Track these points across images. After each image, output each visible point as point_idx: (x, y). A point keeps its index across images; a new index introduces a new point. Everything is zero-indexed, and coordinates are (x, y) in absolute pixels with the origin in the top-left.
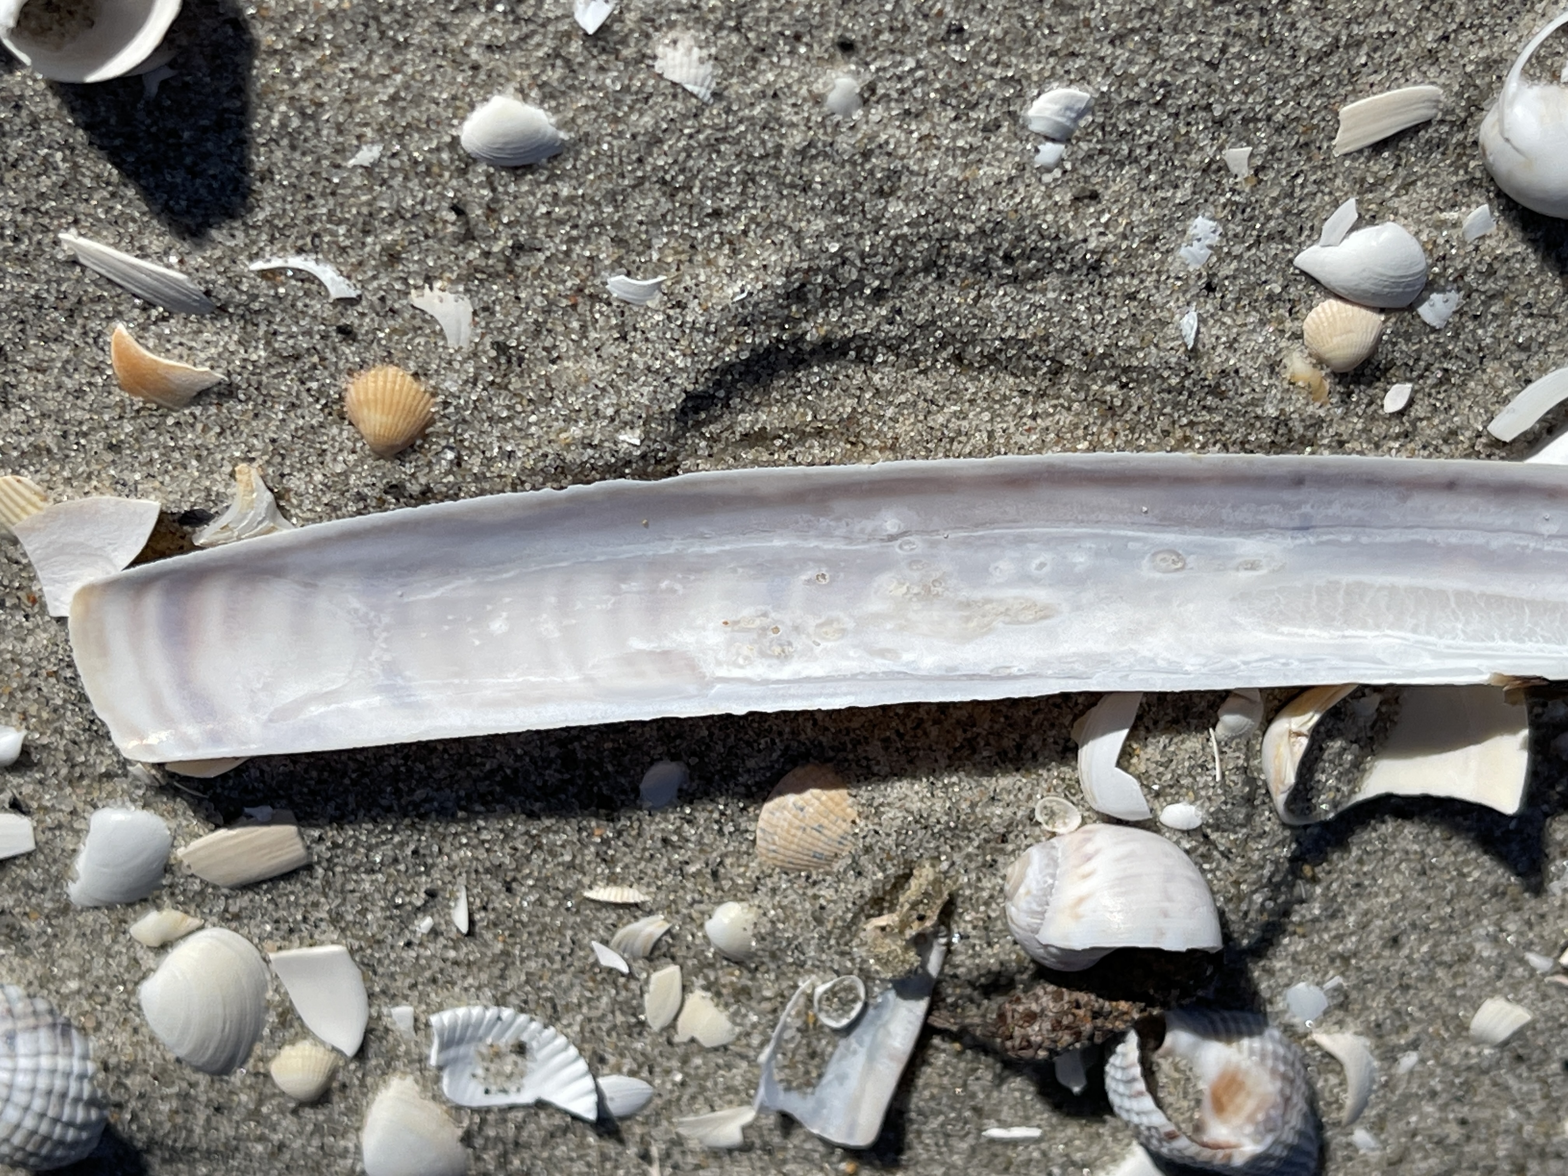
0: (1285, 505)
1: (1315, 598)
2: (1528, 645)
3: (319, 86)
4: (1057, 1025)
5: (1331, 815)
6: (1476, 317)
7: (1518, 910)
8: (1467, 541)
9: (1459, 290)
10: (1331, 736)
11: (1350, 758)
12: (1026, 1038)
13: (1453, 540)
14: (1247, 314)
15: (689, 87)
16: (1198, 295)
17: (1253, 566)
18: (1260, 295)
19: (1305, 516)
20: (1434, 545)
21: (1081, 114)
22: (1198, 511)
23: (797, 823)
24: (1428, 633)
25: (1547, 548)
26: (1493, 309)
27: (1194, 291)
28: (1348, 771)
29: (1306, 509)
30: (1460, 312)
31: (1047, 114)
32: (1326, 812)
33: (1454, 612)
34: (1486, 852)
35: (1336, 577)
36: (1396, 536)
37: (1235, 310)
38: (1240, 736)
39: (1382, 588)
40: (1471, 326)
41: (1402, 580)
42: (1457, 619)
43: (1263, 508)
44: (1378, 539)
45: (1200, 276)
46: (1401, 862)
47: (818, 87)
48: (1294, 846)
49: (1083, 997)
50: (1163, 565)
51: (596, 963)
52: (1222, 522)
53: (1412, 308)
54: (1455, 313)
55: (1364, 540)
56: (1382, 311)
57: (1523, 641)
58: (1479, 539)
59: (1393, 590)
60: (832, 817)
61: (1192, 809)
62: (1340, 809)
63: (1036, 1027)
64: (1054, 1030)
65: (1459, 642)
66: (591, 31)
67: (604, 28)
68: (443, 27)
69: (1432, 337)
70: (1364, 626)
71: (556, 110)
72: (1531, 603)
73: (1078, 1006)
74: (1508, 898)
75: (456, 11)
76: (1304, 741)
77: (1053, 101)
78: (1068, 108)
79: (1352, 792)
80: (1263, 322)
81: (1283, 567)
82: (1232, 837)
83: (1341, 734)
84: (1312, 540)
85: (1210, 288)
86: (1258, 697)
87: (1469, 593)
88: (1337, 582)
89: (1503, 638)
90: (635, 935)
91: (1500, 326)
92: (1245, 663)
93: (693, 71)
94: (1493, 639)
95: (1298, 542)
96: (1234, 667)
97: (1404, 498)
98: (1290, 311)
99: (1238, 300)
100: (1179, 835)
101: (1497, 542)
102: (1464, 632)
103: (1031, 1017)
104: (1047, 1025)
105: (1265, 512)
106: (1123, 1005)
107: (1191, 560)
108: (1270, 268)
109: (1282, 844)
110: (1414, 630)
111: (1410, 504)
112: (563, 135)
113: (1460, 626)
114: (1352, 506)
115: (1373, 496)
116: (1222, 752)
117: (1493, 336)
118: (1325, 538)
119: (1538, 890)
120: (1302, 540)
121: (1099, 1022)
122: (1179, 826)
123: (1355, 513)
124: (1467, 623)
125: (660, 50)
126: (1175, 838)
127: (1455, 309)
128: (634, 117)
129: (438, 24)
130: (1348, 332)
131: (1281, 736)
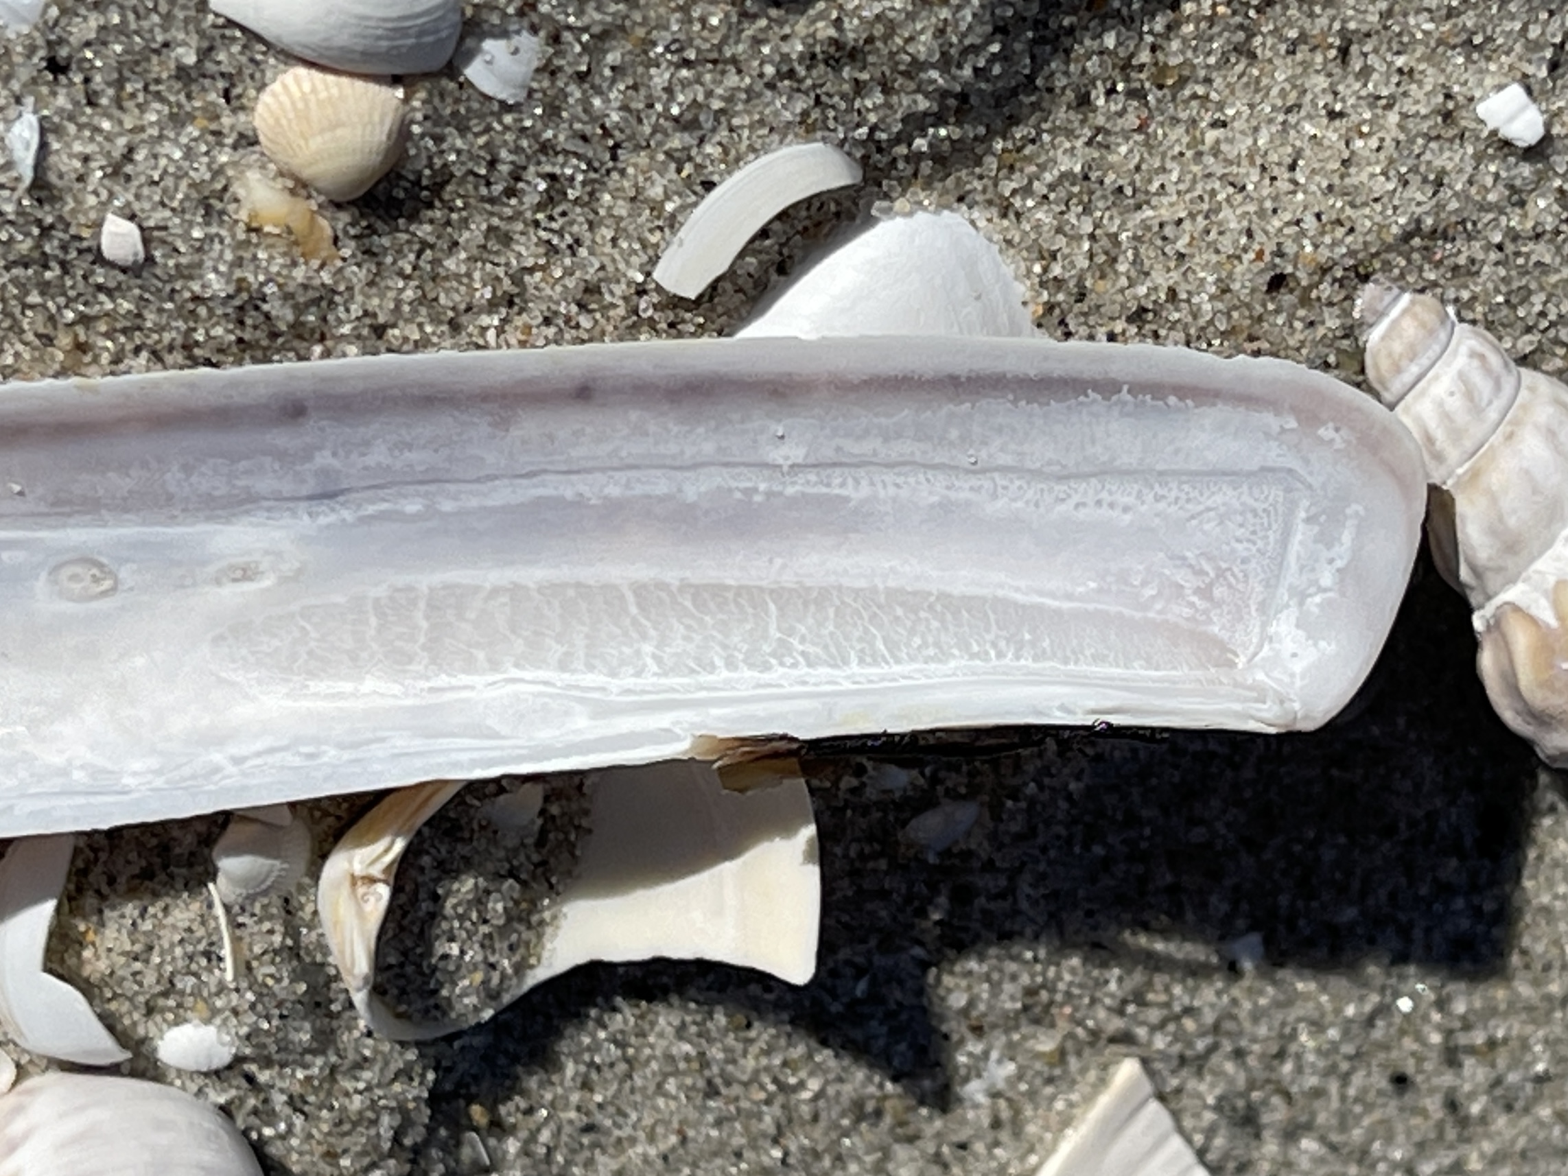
0: (281, 455)
1: (373, 621)
2: (778, 673)
5: (488, 1014)
6: (581, 77)
7: (911, 1139)
8: (639, 490)
9: (534, 30)
10: (449, 870)
11: (500, 907)
13: (614, 491)
14: (142, 108)
16: (34, 81)
17: (246, 573)
18: (159, 68)
19: (324, 472)
20: (580, 503)
22: (120, 483)
24: (591, 668)
25: (790, 490)
26: (612, 58)
27: (24, 74)
28: (503, 931)
29: (323, 459)
30: (549, 70)
32: (477, 1010)
33: (635, 622)
34: (824, 1043)
35: (402, 580)
36: (503, 495)
37: (118, 103)
38: (265, 893)
39: (495, 591)
40: (575, 92)
41: (534, 575)
42: (644, 637)
43: (243, 465)
44: (474, 502)
45: (31, 47)
46: (666, 1076)
48: (431, 1076)
50: (76, 587)
52: (170, 498)
53: (452, 70)
54: (538, 70)
55: (447, 506)
56: (396, 80)
57: (767, 667)
58: (661, 485)
59: (516, 591)
61: (210, 1032)
62: (507, 999)
65: (648, 681)
69: (508, 119)
70: (470, 666)
72: (778, 593)
74: (888, 1120)
76: (384, 891)
79: (521, 968)
80: (178, 119)
81: (300, 571)
82: (300, 1074)
83: (468, 865)
84: (347, 515)
85: (56, 67)
86: (286, 818)
87: (662, 586)
88: (410, 588)
89: (730, 664)
91: (635, 87)
92: (237, 761)
94: (712, 668)
95: (323, 520)
96: (217, 770)
97: (503, 424)
98: (227, 95)
99: (120, 83)
100: (201, 1081)
101: (695, 488)
102: (658, 659)
105: (248, 472)
107: (124, 573)
108: (168, 18)
109: (405, 1074)
110: (563, 666)
111: (515, 432)
113: (647, 648)
114: (410, 447)
115: (443, 424)
116: (236, 926)
117: (625, 108)
118: (371, 509)
119: (943, 1099)
120: (328, 517)
122: (193, 1066)
123: (418, 458)
124: (662, 644)
126: (193, 1087)
127: (536, 64)
130: (334, 126)
131: (337, 886)
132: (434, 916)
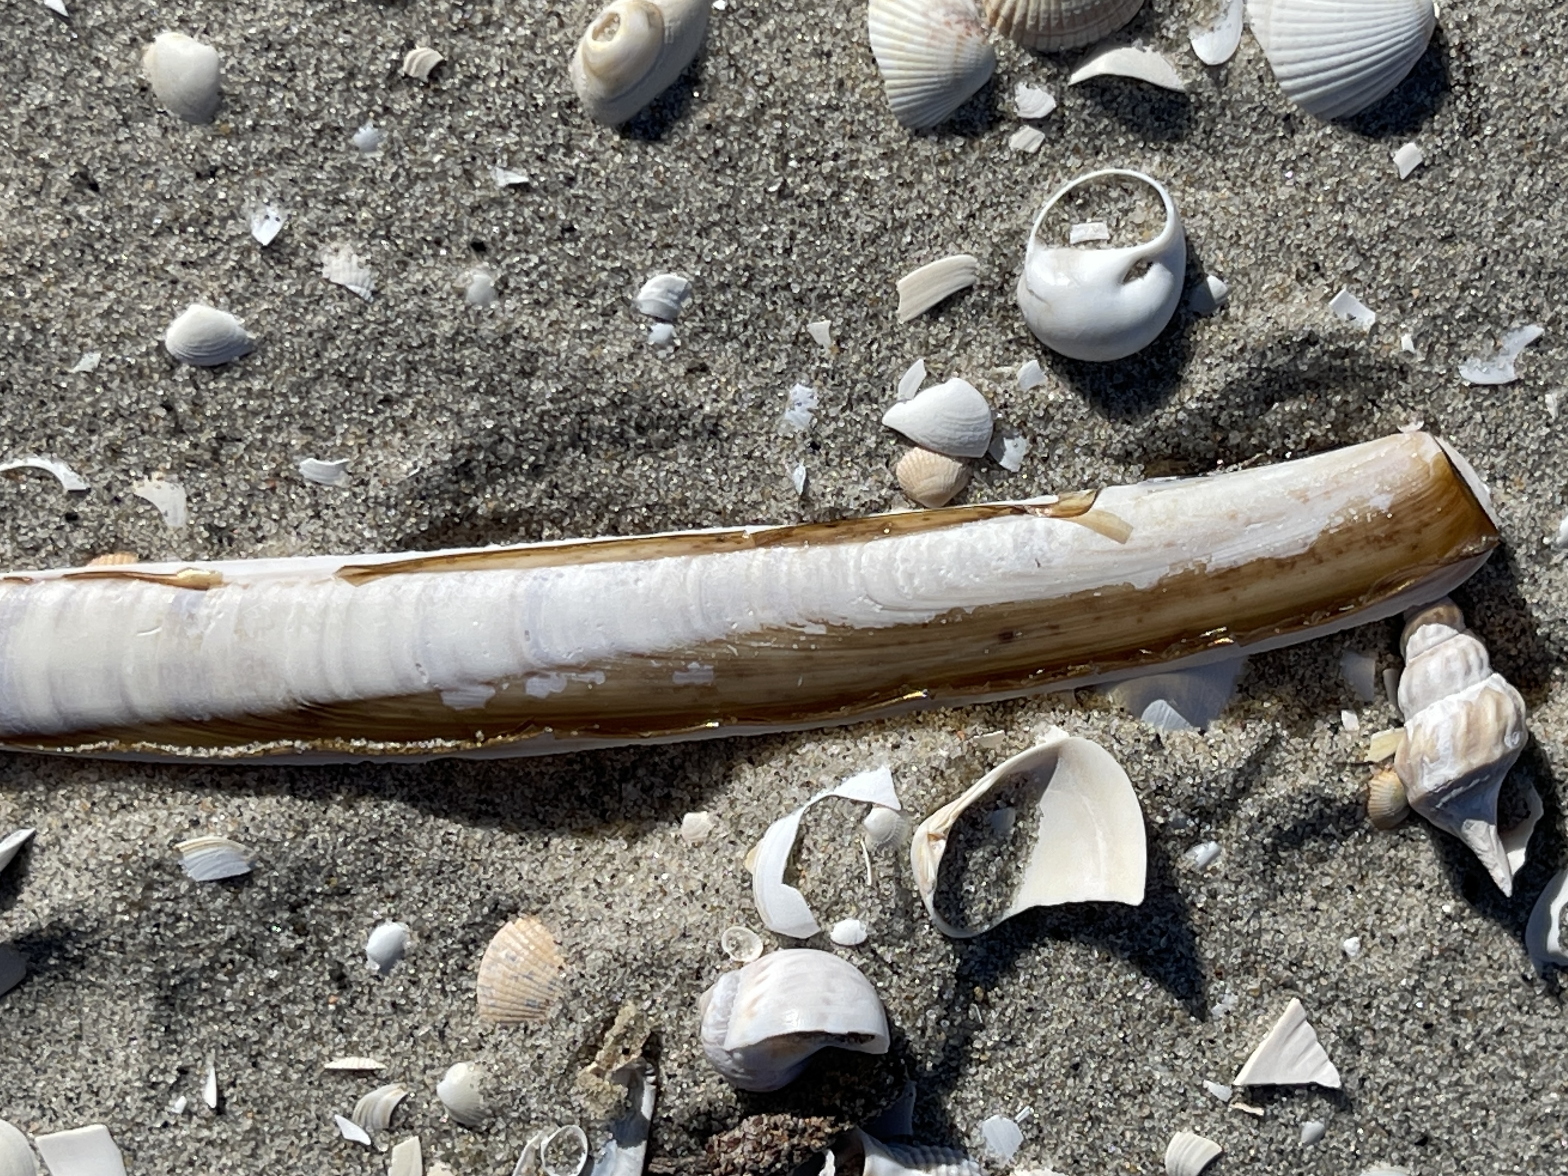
3: (46, 305)
4: (758, 1147)
5: (986, 927)
6: (1045, 460)
7: (1187, 1035)
9: (1024, 435)
10: (971, 845)
11: (994, 870)
12: (730, 1162)
14: (851, 468)
15: (352, 288)
16: (804, 452)
18: (860, 451)
21: (682, 296)
23: (511, 973)
26: (1059, 452)
27: (801, 449)
28: (995, 883)
30: (1029, 456)
31: (653, 297)
32: (981, 924)
34: (1145, 974)
37: (840, 464)
38: (886, 845)
40: (1041, 468)
45: (804, 436)
46: (1069, 985)
47: (459, 284)
48: (958, 961)
49: (779, 1118)
51: (340, 1138)
54: (1026, 456)
60: (541, 964)
61: (857, 923)
62: (995, 923)
63: (739, 1150)
64: (754, 1151)
66: (266, 242)
67: (276, 242)
68: (145, 249)
69: (1011, 480)
71: (242, 314)
73: (776, 1127)
74: (1175, 1024)
75: (154, 236)
76: (943, 844)
77: (657, 285)
78: (669, 291)
79: (1003, 907)
80: (865, 475)
82: (897, 951)
83: (980, 844)
85: (815, 446)
90: (374, 1103)
91: (1068, 467)
93: (354, 274)
98: (887, 464)
99: (841, 457)
100: (850, 951)
103: (736, 1142)
104: (749, 1147)
106: (815, 1121)
108: (864, 427)
109: (945, 958)
112: (251, 335)
116: (873, 862)
117: (1063, 476)
119: (1202, 1013)
121: (795, 1141)
122: (847, 943)
125: (325, 259)
126: (847, 956)
127: (1025, 452)
128: (309, 317)
129: (141, 247)
130: (932, 476)
131: (921, 840)
132: (964, 869)
